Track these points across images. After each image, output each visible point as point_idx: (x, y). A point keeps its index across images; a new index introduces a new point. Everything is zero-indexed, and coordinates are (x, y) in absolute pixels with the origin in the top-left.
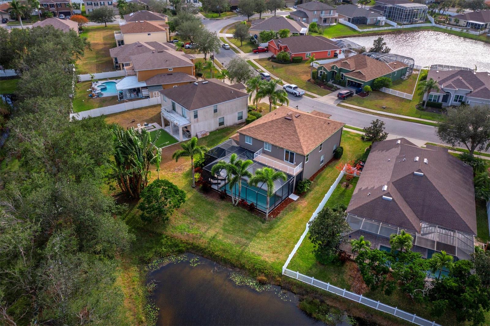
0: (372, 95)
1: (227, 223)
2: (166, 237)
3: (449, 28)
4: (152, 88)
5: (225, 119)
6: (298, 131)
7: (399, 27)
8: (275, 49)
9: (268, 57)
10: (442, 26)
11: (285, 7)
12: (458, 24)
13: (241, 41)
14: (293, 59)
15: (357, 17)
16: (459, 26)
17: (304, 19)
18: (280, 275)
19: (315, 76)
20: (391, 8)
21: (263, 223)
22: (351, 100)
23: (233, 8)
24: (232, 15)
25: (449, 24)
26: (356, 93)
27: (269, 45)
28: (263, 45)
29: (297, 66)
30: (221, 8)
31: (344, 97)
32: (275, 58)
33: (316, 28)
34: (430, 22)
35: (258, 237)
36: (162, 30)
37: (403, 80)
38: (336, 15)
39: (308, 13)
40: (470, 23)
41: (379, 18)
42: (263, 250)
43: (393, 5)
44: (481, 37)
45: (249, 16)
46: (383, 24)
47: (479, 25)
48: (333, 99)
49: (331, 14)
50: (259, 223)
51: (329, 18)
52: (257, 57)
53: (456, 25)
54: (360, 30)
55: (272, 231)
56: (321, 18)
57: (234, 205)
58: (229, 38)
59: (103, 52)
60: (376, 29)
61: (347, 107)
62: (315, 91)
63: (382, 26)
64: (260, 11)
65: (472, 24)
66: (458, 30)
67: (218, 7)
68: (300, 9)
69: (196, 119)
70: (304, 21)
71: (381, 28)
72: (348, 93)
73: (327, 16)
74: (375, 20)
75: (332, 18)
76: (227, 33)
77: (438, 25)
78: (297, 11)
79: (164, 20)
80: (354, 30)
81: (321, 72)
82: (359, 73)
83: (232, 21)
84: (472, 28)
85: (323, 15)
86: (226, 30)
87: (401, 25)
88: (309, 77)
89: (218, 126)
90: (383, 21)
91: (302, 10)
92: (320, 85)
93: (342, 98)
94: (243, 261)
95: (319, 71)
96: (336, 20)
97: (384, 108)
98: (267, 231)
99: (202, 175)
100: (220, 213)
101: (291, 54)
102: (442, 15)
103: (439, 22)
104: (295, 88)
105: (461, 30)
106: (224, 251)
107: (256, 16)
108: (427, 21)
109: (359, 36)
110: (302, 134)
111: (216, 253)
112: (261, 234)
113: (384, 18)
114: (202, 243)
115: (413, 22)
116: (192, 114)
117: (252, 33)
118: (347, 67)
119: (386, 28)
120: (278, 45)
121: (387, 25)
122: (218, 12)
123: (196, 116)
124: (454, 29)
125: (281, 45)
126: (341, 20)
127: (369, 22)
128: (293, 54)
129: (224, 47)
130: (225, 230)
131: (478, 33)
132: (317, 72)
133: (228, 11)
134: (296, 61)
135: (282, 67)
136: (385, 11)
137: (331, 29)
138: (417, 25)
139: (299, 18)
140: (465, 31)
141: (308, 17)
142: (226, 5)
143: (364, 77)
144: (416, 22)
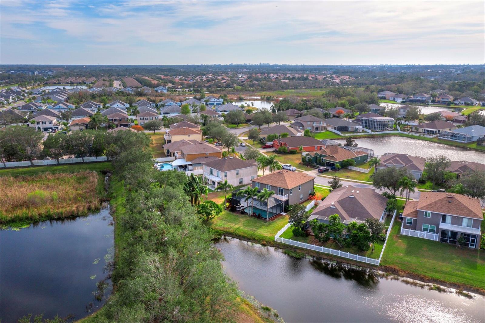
0: (342, 171)
1: (245, 223)
2: (211, 229)
3: (411, 134)
4: (195, 165)
5: (243, 179)
6: (286, 178)
7: (373, 133)
8: (278, 145)
9: (272, 151)
10: (405, 133)
11: (288, 120)
12: (418, 131)
13: (254, 141)
14: (290, 151)
15: (341, 126)
16: (419, 132)
17: (301, 128)
18: (274, 241)
19: (304, 160)
20: (366, 120)
21: (265, 223)
22: (327, 173)
23: (248, 121)
24: (246, 125)
25: (411, 131)
26: (331, 170)
27: (273, 143)
28: (269, 143)
29: (293, 155)
30: (239, 120)
31: (322, 171)
32: (277, 151)
33: (310, 134)
34: (398, 130)
35: (262, 228)
36: (198, 133)
37: (365, 163)
38: (325, 125)
39: (304, 123)
40: (426, 130)
41: (357, 127)
42: (265, 233)
43: (368, 118)
44: (434, 140)
45: (259, 126)
46: (361, 131)
47: (433, 131)
48: (315, 173)
49: (321, 124)
50: (263, 223)
51: (319, 127)
52: (265, 150)
53: (417, 132)
54: (343, 135)
55: (270, 226)
56: (313, 127)
57: (249, 216)
58: (245, 140)
59: (157, 148)
60: (355, 134)
61: (324, 177)
62: (304, 169)
63: (360, 133)
64: (268, 123)
65: (428, 131)
66: (417, 135)
67: (236, 120)
68: (297, 121)
69: (226, 178)
70: (301, 129)
71: (359, 134)
72: (325, 169)
73: (318, 125)
74: (354, 128)
75: (322, 127)
76: (243, 137)
77: (403, 132)
78: (296, 122)
79: (199, 128)
80: (338, 135)
81: (308, 157)
82: (333, 157)
83: (247, 130)
84: (428, 133)
85: (315, 124)
86: (242, 135)
87: (374, 132)
88: (301, 161)
89: (238, 184)
90: (360, 129)
91: (299, 121)
92: (307, 165)
93: (321, 172)
94: (254, 237)
95: (307, 157)
96: (325, 128)
97: (348, 177)
98: (267, 226)
99: (230, 204)
100: (241, 219)
101: (289, 148)
102: (407, 125)
103: (404, 130)
104: (289, 166)
105: (419, 135)
106: (244, 233)
107: (265, 125)
108: (396, 129)
109: (342, 139)
110: (288, 180)
111: (239, 234)
112: (264, 227)
113: (361, 127)
114: (232, 230)
115: (384, 130)
116: (223, 174)
117: (261, 136)
118: (325, 154)
119: (363, 134)
120: (280, 143)
121: (363, 131)
122: (236, 124)
123: (226, 176)
124: (414, 134)
125: (282, 142)
126: (329, 129)
127: (350, 129)
128: (290, 148)
129: (241, 145)
130: (244, 225)
131: (431, 137)
132: (306, 158)
133: (244, 123)
134: (292, 152)
135: (282, 156)
136: (363, 122)
137: (321, 134)
138: (387, 132)
139: (297, 127)
140: (422, 135)
141: (304, 126)
142: (243, 119)
143: (335, 159)
144: (386, 130)
